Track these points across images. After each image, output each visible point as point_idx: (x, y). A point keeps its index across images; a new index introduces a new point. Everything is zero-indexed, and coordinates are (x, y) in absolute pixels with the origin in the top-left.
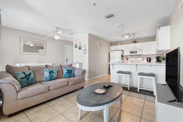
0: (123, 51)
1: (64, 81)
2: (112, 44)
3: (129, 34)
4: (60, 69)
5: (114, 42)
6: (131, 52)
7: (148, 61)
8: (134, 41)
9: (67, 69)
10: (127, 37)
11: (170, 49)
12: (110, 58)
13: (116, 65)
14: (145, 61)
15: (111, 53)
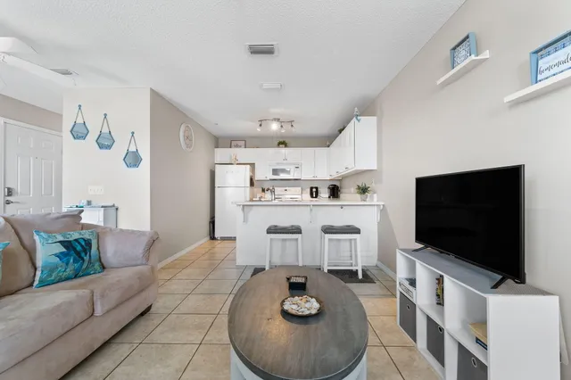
0: (252, 165)
1: (71, 303)
2: (219, 141)
3: (279, 120)
4: (13, 243)
5: (225, 138)
6: (275, 172)
7: (312, 197)
8: (281, 140)
9: (61, 239)
10: (275, 126)
11: (375, 168)
12: (216, 185)
13: (254, 208)
14: (307, 196)
15: (218, 169)
